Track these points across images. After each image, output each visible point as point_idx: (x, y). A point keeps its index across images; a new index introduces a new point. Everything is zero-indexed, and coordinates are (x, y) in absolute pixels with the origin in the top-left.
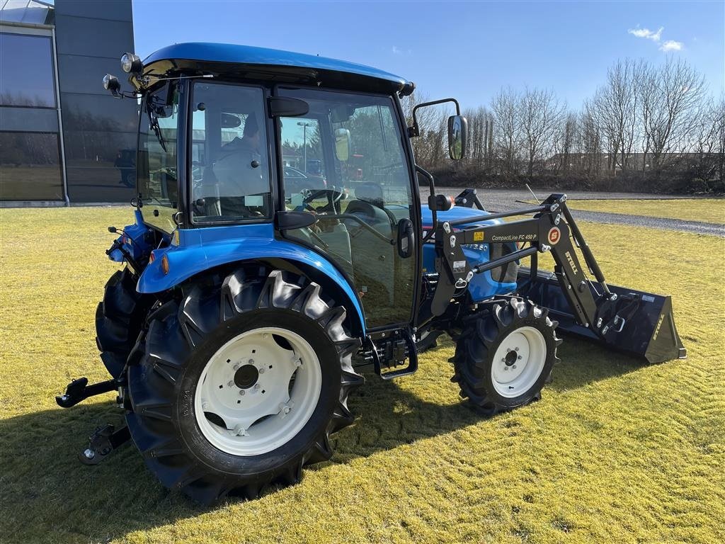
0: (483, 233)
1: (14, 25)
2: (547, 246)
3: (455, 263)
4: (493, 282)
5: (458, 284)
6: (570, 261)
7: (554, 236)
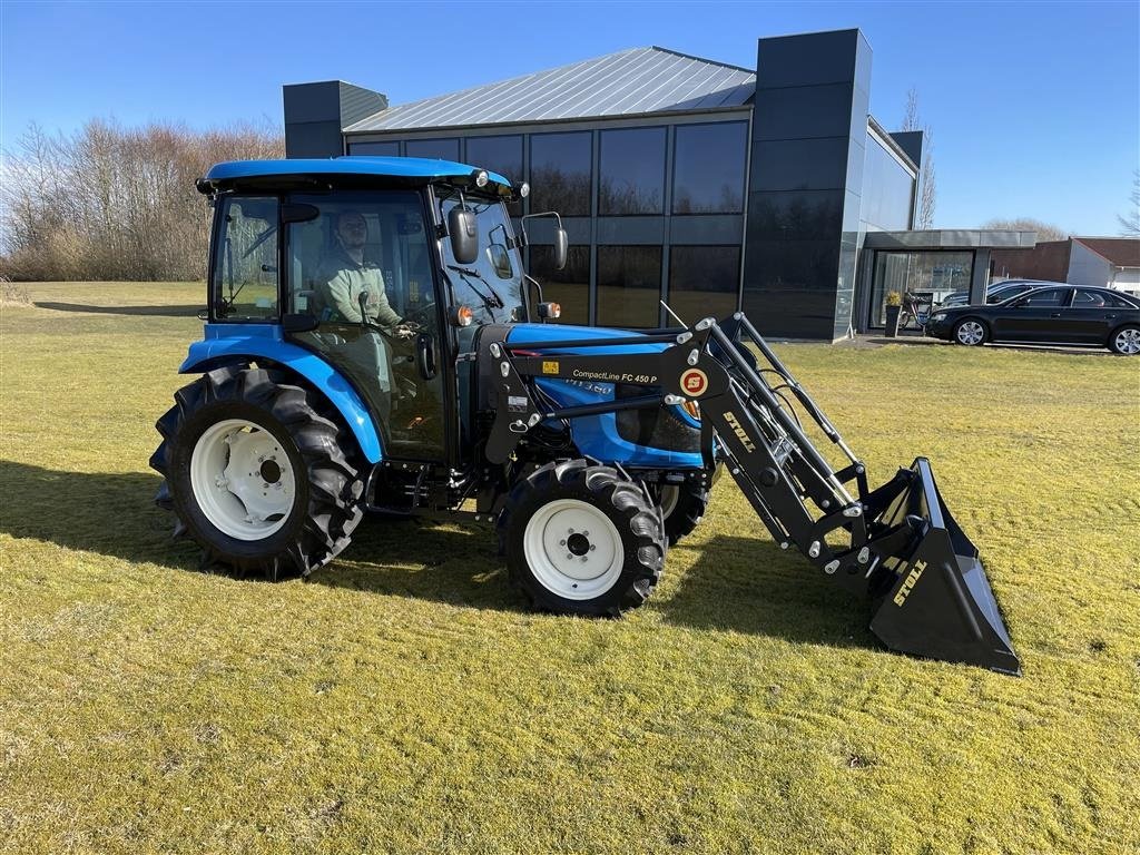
0: (557, 364)
2: (678, 398)
3: (510, 398)
4: (619, 441)
5: (514, 427)
6: (736, 428)
7: (694, 382)
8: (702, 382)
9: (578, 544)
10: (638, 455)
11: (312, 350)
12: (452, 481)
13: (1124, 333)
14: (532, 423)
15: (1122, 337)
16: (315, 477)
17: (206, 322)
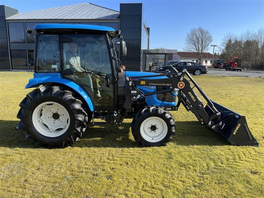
0: (145, 82)
1: (109, 20)
2: (177, 89)
3: (132, 91)
4: (158, 101)
5: (133, 99)
6: (191, 96)
7: (181, 85)
8: (183, 85)
9: (153, 128)
10: (162, 104)
11: (71, 80)
12: (114, 115)
13: (197, 71)
14: (138, 97)
15: (196, 72)
16: (77, 117)
17: (34, 73)
